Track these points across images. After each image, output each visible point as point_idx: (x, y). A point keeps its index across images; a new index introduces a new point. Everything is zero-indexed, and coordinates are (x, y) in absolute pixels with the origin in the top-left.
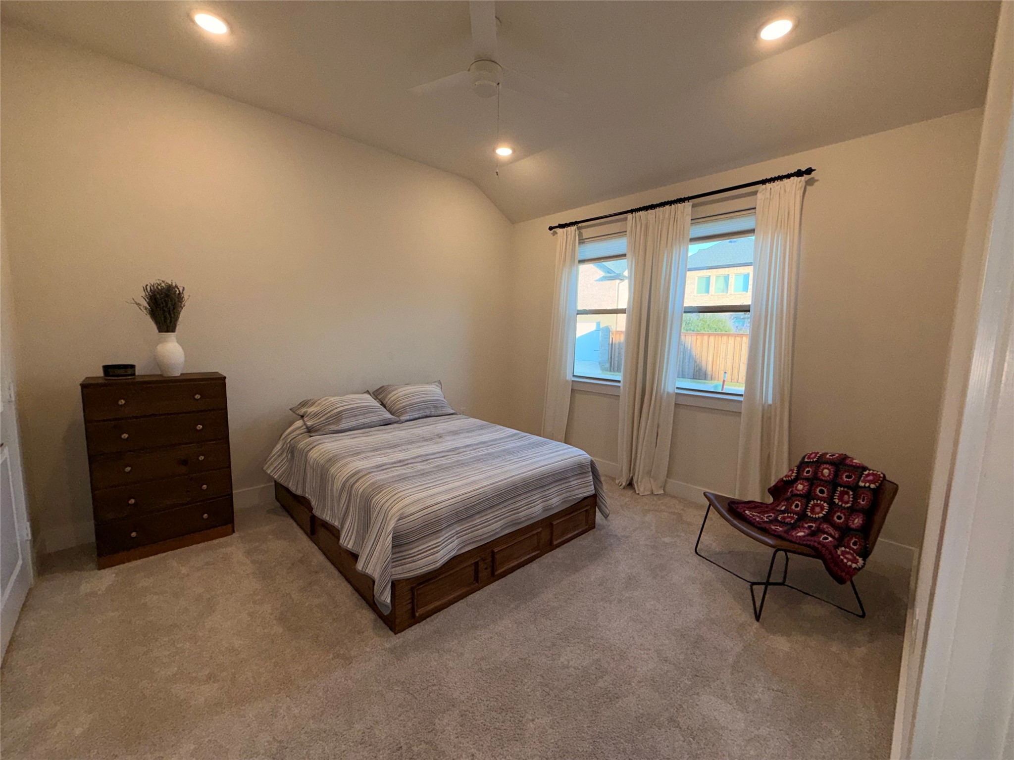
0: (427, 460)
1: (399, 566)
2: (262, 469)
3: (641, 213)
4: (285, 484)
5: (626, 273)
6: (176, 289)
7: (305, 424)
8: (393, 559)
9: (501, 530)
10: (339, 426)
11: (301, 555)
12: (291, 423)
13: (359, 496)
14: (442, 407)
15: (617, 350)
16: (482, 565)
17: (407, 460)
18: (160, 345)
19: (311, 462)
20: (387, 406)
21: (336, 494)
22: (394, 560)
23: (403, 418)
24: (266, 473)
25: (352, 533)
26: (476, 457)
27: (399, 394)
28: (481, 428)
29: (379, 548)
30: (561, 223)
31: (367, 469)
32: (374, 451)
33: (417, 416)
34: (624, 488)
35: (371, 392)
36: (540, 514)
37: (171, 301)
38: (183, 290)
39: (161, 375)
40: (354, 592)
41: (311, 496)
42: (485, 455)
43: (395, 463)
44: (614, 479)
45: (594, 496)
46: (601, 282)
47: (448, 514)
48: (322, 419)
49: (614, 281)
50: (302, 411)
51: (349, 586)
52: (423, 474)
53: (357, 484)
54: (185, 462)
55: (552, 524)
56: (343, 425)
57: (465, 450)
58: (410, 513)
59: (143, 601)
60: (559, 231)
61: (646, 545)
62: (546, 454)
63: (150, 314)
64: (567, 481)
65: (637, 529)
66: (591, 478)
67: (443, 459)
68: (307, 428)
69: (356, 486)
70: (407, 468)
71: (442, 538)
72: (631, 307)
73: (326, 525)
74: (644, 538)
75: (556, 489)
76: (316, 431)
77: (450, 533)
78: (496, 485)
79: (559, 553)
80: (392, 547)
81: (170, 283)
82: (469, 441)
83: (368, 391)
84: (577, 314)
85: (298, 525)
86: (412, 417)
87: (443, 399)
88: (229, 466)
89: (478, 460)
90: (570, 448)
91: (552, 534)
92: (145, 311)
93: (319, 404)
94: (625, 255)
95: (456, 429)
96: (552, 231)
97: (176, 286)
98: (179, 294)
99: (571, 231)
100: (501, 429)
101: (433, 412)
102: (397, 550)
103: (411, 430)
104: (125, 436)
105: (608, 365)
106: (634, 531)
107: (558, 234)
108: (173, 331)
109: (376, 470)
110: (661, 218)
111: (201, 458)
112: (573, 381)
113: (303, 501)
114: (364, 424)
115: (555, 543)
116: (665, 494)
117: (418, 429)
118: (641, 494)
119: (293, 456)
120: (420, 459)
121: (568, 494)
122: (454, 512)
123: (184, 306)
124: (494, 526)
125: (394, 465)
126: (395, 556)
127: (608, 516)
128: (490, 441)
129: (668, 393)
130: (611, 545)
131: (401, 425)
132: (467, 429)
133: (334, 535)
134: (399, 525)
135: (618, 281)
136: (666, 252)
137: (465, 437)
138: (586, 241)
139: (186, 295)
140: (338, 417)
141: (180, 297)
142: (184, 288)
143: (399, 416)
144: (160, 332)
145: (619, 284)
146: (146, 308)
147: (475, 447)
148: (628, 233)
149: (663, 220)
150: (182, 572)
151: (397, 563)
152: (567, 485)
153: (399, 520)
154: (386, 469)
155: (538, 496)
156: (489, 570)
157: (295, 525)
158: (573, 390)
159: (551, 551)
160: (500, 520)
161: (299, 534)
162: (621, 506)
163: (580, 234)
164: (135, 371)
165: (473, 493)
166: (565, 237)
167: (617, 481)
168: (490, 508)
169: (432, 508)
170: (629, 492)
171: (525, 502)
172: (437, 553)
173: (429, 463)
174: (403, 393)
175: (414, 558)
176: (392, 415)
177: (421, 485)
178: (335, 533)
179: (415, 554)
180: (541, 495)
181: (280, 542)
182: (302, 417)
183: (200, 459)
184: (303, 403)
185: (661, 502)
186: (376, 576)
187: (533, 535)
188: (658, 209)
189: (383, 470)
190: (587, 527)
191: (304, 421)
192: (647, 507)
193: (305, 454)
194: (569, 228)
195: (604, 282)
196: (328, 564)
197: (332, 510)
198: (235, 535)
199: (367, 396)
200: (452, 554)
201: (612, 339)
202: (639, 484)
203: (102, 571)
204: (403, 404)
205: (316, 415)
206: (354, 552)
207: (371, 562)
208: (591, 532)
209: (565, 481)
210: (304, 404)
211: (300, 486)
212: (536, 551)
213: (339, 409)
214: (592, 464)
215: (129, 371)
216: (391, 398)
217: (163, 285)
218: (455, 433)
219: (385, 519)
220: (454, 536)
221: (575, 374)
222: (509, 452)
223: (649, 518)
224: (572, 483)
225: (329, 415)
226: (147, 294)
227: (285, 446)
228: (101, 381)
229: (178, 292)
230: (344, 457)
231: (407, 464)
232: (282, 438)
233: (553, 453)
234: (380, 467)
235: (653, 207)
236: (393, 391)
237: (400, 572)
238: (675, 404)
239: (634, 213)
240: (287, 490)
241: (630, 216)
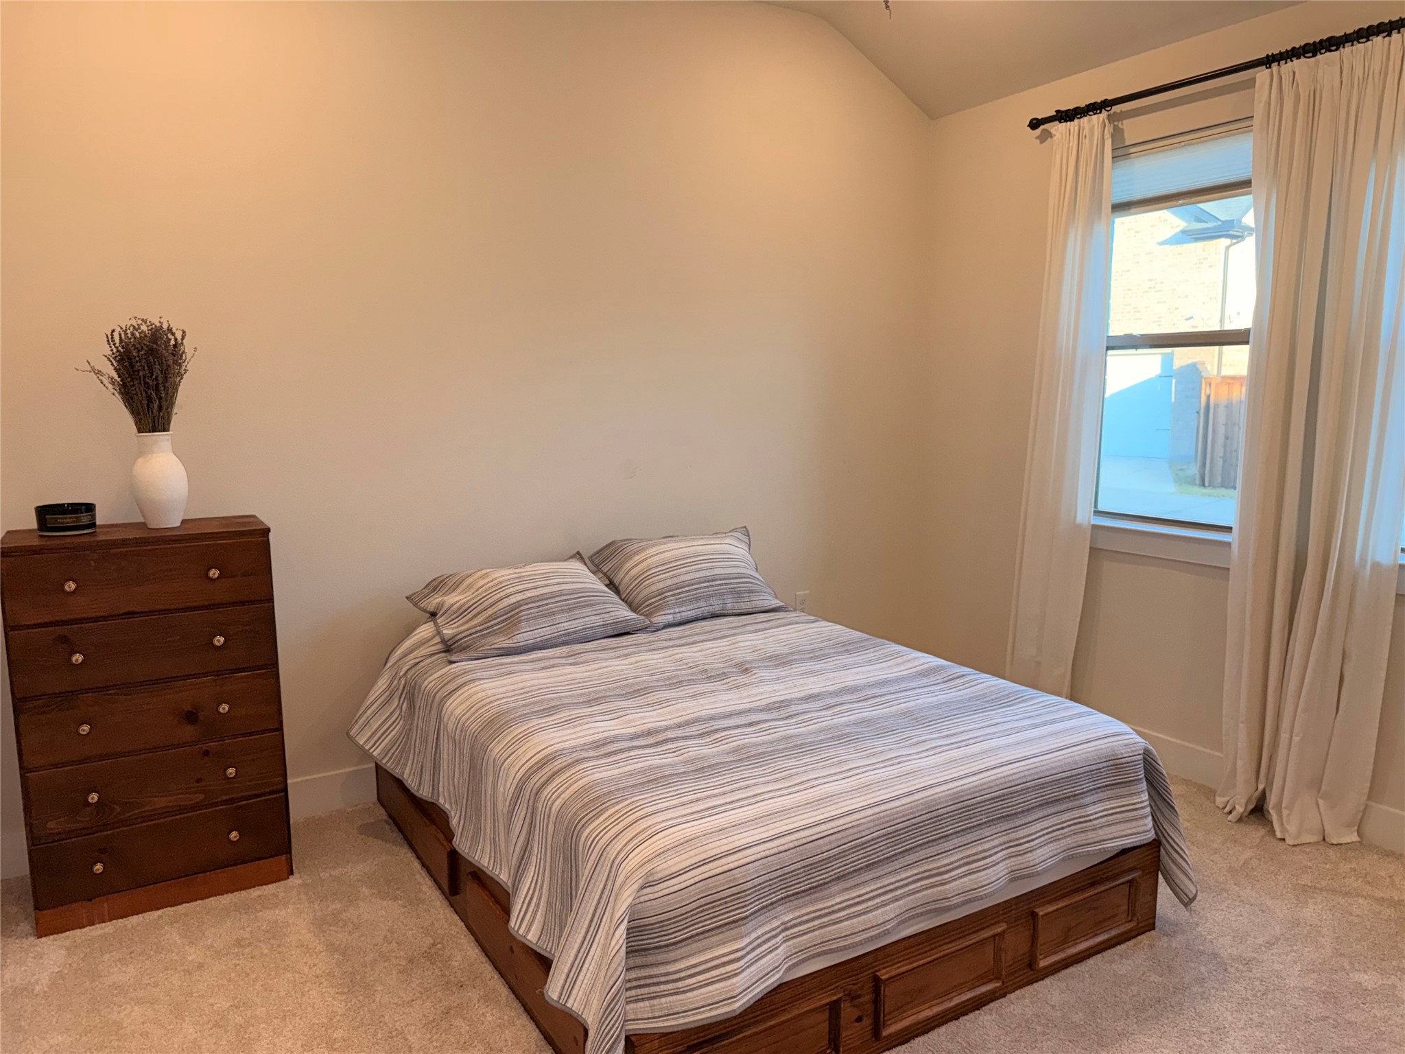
0: (713, 732)
1: (643, 1000)
2: (348, 734)
3: (1296, 64)
4: (397, 772)
5: (1249, 219)
6: (170, 336)
7: (439, 633)
8: (630, 981)
9: (898, 924)
10: (515, 639)
11: (429, 940)
12: (410, 630)
13: (552, 819)
14: (752, 592)
15: (1221, 430)
16: (848, 1012)
17: (667, 729)
18: (140, 460)
19: (450, 727)
20: (620, 588)
21: (502, 808)
22: (630, 984)
23: (659, 619)
24: (357, 744)
25: (538, 905)
26: (836, 727)
27: (649, 561)
28: (847, 648)
29: (596, 951)
30: (1063, 109)
31: (574, 749)
32: (589, 702)
33: (691, 614)
34: (1240, 820)
35: (586, 556)
36: (1001, 888)
37: (161, 364)
38: (183, 338)
39: (143, 525)
40: (543, 1042)
41: (451, 805)
42: (857, 724)
43: (637, 736)
44: (1210, 793)
45: (1155, 846)
46: (1174, 247)
47: (760, 880)
48: (476, 621)
49: (1214, 242)
50: (433, 602)
51: (531, 1026)
52: (703, 769)
53: (550, 788)
54: (191, 717)
55: (1034, 915)
56: (524, 637)
57: (805, 706)
58: (667, 872)
59: (115, 1016)
60: (1059, 129)
61: (1305, 989)
62: (1020, 730)
63: (121, 393)
64: (1077, 803)
65: (1278, 939)
66: (1145, 796)
67: (750, 729)
68: (443, 641)
69: (545, 793)
70: (665, 752)
71: (746, 940)
72: (1266, 323)
73: (479, 876)
74: (1298, 967)
75: (1046, 823)
76: (463, 649)
77: (767, 928)
78: (883, 808)
79: (1051, 991)
80: (627, 953)
81: (158, 325)
82: (814, 685)
83: (578, 553)
84: (1108, 348)
85: (424, 865)
86: (678, 617)
87: (757, 575)
88: (280, 729)
89: (841, 737)
90: (1089, 714)
91: (1034, 938)
92: (110, 386)
93: (470, 586)
94: (1247, 183)
95: (785, 650)
96: (1038, 131)
97: (170, 330)
98: (175, 346)
99: (1092, 130)
100: (896, 655)
101: (730, 606)
102: (639, 961)
103: (677, 650)
104: (78, 658)
105: (1194, 470)
106: (1270, 944)
107: (1055, 138)
108: (165, 429)
109: (592, 754)
110: (1359, 72)
111: (224, 708)
112: (1094, 527)
113: (432, 814)
114: (569, 634)
115: (1042, 964)
116: (1363, 845)
117: (695, 648)
118: (1289, 841)
119: (412, 706)
120: (695, 730)
121: (1080, 838)
122: (778, 873)
123: (186, 371)
124: (879, 916)
125: (635, 743)
126: (633, 975)
127: (1192, 900)
128: (870, 686)
129: (1376, 566)
130: (1201, 981)
131: (653, 637)
132: (812, 651)
133: (497, 902)
134: (642, 899)
135: (1225, 242)
136: (1374, 165)
137: (806, 674)
138: (1133, 150)
139: (188, 347)
140: (511, 618)
141: (177, 352)
142: (184, 332)
143: (648, 615)
144: (140, 431)
145: (1228, 248)
146: (113, 382)
147: (831, 701)
148: (1256, 122)
149: (1365, 78)
150: (190, 958)
151: (639, 991)
152: (1076, 814)
153: (643, 888)
154: (616, 752)
155: (996, 842)
156: (867, 1021)
157: (416, 865)
158: (1093, 550)
159: (1030, 983)
160: (896, 900)
161: (424, 888)
162: (1231, 870)
163: (1117, 134)
164: (94, 517)
165: (824, 827)
166: (1074, 144)
167: (1220, 801)
168: (870, 867)
169: (723, 861)
170: (1255, 833)
171: (960, 856)
172: (736, 975)
173: (716, 741)
174: (657, 558)
175: (680, 984)
176: (634, 610)
177: (698, 800)
178: (500, 899)
179: (682, 974)
180: (1005, 838)
181: (385, 904)
182: (433, 614)
183: (221, 710)
184: (435, 583)
185: (1348, 866)
186: (591, 1018)
187: (982, 942)
188: (1347, 50)
189: (609, 754)
190: (1132, 925)
191: (436, 624)
192: (1306, 880)
193: (436, 704)
194: (1085, 119)
195: (1185, 246)
196: (488, 969)
197: (494, 842)
198: (294, 880)
199: (576, 566)
200: (773, 979)
201: (1209, 397)
202: (1285, 812)
203: (44, 939)
204: (661, 585)
205: (462, 611)
206: (543, 953)
207: (578, 983)
208: (1144, 939)
209: (1070, 805)
210: (436, 586)
211: (427, 777)
212: (991, 981)
213: (513, 599)
214: (1148, 762)
215: (85, 519)
216: (630, 571)
217: (144, 328)
218: (781, 660)
219: (610, 883)
220: (775, 936)
221: (1100, 508)
222: (915, 718)
223: (1310, 912)
224: (1091, 810)
225: (490, 611)
226: (115, 350)
227: (395, 682)
228: (35, 542)
229: (172, 342)
230: (524, 717)
231: (666, 741)
232: (389, 664)
233: (1037, 726)
234: (603, 747)
235: (1332, 44)
236: (636, 553)
237: (646, 1016)
238: (1397, 595)
239: (1275, 66)
240: (400, 783)
241: (1262, 74)
